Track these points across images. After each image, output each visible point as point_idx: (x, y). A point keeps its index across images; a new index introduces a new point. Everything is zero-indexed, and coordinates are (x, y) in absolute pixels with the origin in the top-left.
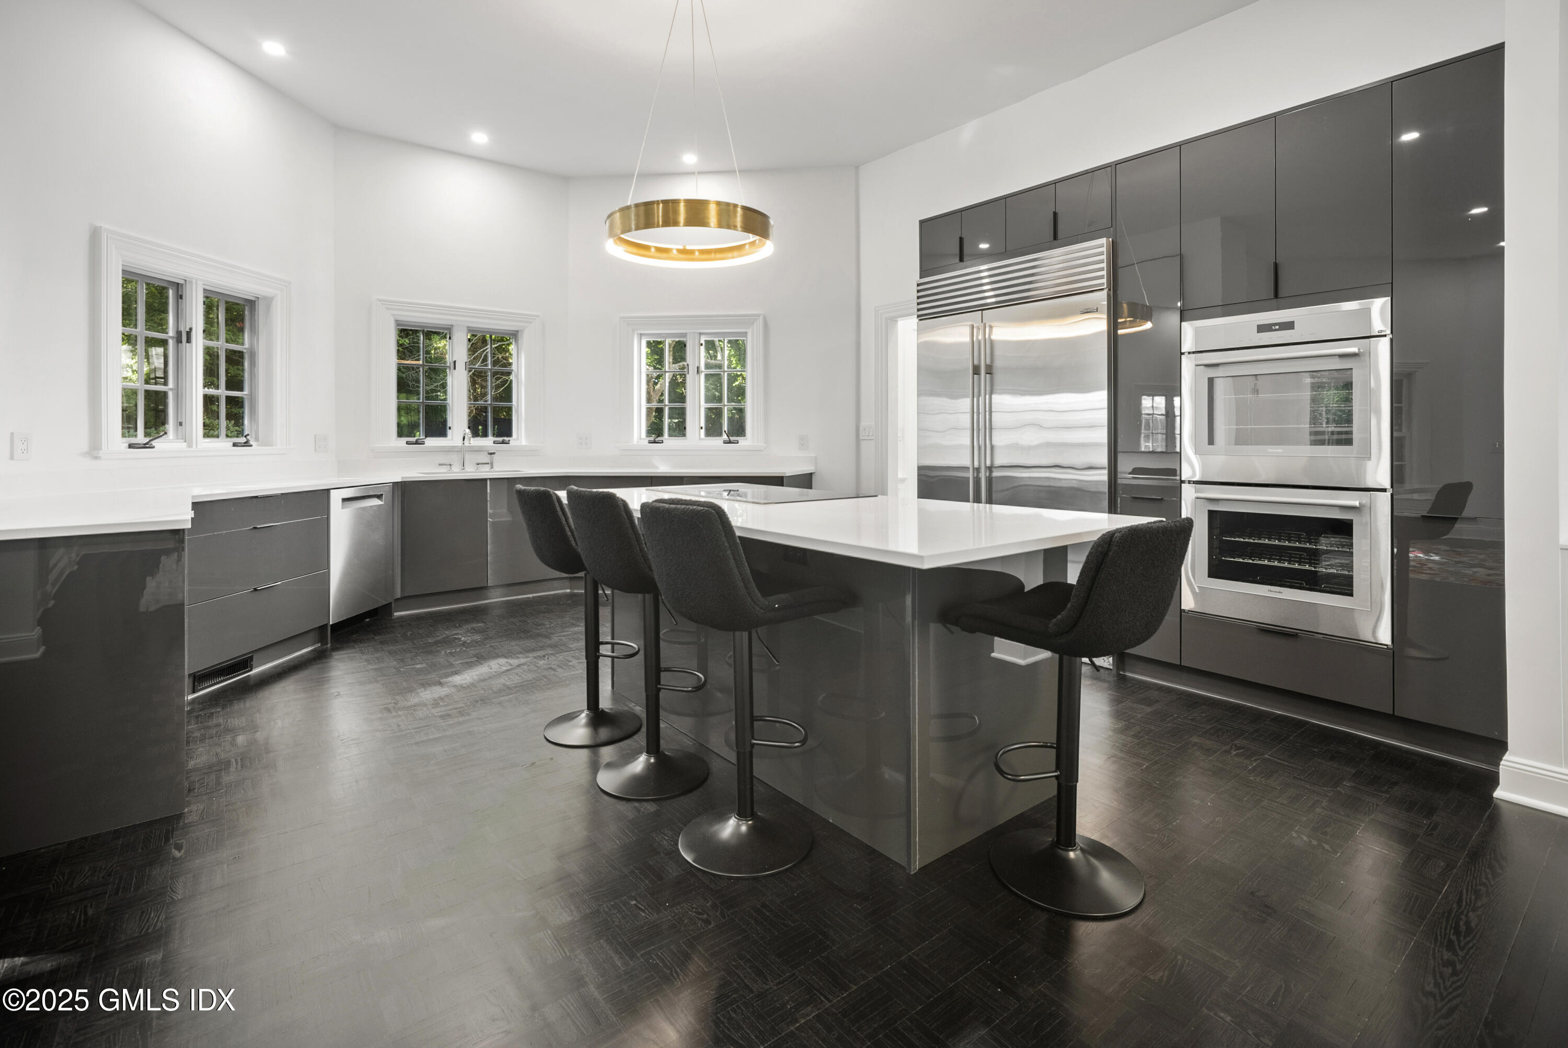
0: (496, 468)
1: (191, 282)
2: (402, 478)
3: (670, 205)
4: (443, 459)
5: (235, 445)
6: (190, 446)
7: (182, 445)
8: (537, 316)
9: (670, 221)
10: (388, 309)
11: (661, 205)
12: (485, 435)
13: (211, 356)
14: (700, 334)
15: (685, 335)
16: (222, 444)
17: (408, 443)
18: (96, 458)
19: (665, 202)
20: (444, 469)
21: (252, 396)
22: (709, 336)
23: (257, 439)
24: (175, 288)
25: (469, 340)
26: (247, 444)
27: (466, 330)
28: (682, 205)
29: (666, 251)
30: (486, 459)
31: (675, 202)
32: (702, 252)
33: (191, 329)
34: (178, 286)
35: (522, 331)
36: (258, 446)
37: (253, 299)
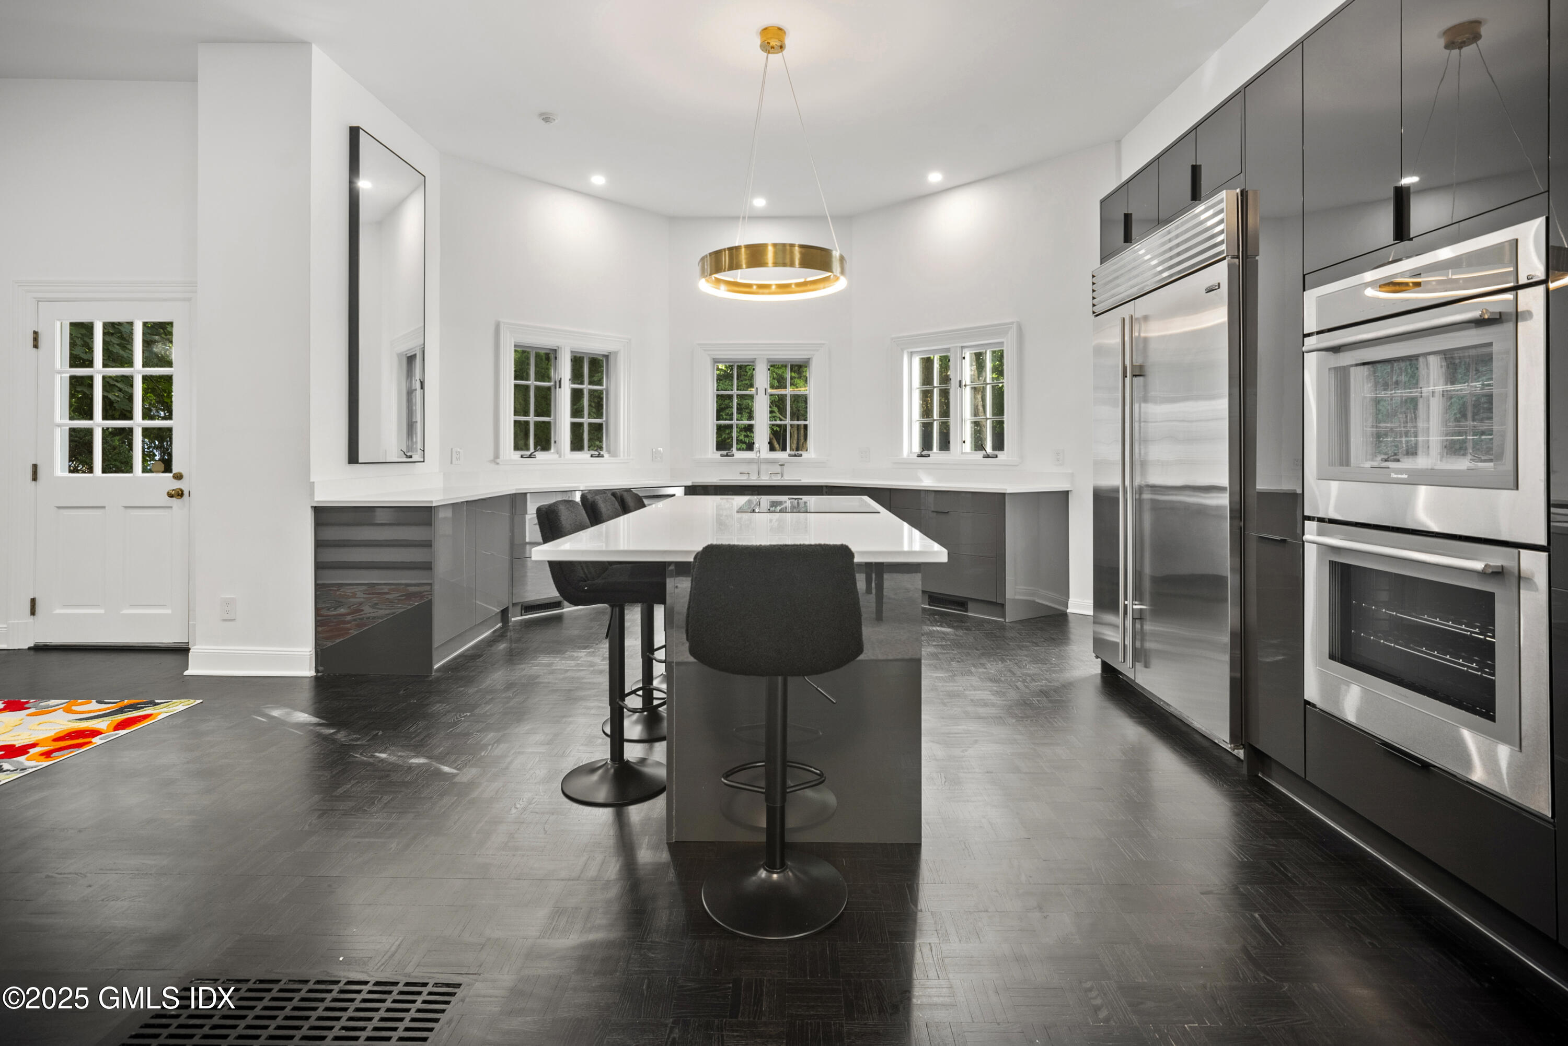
0: (786, 477)
1: (561, 348)
2: (693, 483)
3: (734, 251)
4: (744, 468)
5: (592, 456)
6: (560, 457)
7: (556, 456)
8: (823, 344)
9: (734, 265)
10: (705, 350)
11: (727, 252)
12: (784, 449)
13: (577, 395)
14: (962, 348)
15: (948, 350)
16: (584, 456)
17: (722, 456)
18: (498, 464)
19: (730, 249)
20: (745, 477)
21: (607, 421)
22: (973, 349)
23: (609, 452)
24: (554, 352)
25: (769, 369)
26: (599, 456)
27: (765, 361)
28: (743, 250)
29: (767, 286)
30: (778, 469)
31: (738, 248)
32: (798, 285)
33: (561, 379)
34: (555, 351)
35: (812, 358)
36: (610, 456)
37: (607, 354)
